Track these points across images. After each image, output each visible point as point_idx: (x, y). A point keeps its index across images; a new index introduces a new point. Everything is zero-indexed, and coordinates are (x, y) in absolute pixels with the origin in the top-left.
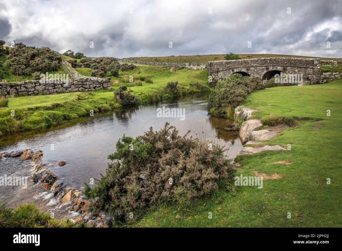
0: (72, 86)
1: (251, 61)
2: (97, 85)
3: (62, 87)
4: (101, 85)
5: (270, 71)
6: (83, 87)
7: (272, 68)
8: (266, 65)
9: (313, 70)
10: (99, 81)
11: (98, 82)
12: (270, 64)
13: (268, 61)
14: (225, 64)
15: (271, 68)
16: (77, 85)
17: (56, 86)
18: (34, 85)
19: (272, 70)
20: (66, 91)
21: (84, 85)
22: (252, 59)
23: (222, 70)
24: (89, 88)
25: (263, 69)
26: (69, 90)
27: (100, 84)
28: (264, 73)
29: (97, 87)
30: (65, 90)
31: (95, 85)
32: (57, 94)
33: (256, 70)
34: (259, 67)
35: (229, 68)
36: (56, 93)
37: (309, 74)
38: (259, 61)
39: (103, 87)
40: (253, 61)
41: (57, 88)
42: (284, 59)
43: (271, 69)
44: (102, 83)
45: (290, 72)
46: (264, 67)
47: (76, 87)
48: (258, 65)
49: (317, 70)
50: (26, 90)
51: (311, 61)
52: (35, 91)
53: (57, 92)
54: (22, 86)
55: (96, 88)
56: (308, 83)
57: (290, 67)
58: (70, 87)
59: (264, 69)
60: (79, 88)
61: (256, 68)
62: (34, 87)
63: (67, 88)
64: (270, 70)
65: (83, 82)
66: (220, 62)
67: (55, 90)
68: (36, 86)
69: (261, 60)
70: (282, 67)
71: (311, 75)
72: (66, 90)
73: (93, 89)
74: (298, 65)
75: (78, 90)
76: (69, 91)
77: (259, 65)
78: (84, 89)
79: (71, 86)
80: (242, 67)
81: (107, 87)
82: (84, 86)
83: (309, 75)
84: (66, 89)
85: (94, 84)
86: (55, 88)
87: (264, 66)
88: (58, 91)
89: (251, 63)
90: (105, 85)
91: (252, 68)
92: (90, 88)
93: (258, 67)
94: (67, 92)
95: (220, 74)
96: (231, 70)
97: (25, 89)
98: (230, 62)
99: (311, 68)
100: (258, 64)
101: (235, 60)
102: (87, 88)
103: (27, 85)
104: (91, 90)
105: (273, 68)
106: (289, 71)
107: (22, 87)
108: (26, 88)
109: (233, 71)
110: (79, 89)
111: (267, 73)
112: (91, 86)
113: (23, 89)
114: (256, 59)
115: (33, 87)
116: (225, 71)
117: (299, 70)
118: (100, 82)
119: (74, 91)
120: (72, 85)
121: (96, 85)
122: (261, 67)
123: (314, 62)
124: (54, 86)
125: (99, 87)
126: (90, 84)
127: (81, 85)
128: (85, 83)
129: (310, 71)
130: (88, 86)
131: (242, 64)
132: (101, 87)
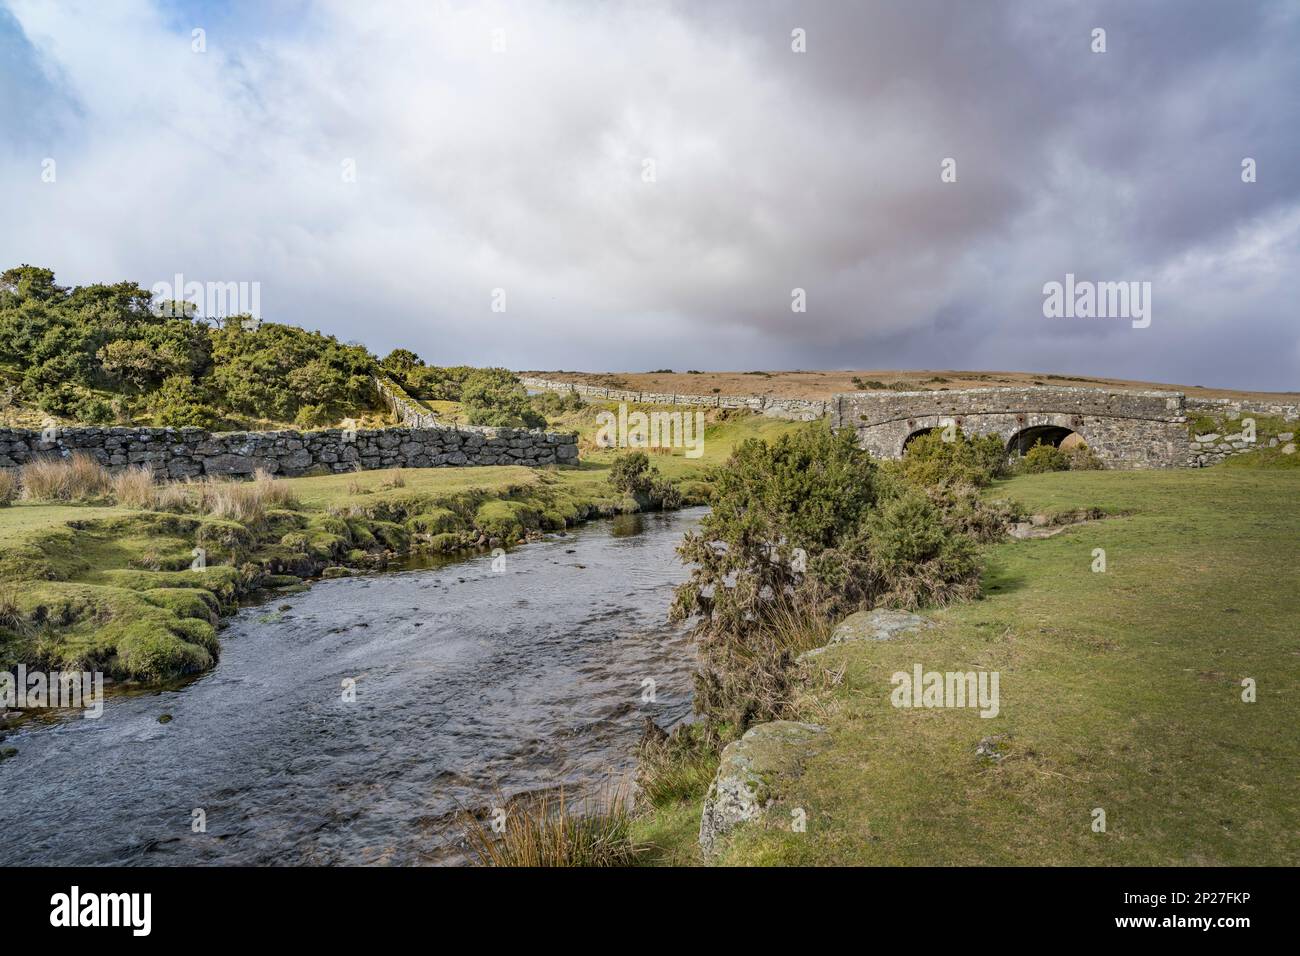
0: (483, 449)
1: (971, 396)
2: (544, 452)
3: (459, 449)
4: (552, 450)
5: (1030, 428)
6: (508, 455)
7: (1035, 418)
8: (1017, 408)
9: (1163, 425)
10: (549, 440)
11: (545, 441)
12: (1030, 407)
13: (1025, 398)
14: (888, 403)
15: (1032, 418)
16: (495, 447)
17: (446, 447)
18: (397, 440)
19: (1036, 424)
20: (469, 462)
21: (512, 448)
22: (972, 391)
23: (876, 422)
25: (1009, 420)
26: (475, 460)
28: (1012, 434)
29: (544, 456)
30: (466, 458)
31: (537, 451)
32: (447, 467)
33: (985, 424)
34: (997, 415)
35: (900, 416)
36: (444, 465)
37: (1153, 439)
38: (996, 395)
39: (558, 457)
40: (977, 396)
41: (449, 452)
42: (1074, 393)
43: (1033, 422)
44: (555, 446)
45: (1095, 431)
46: (1012, 416)
47: (492, 453)
48: (991, 408)
49: (1178, 427)
50: (378, 453)
51: (1156, 398)
52: (400, 458)
53: (447, 462)
54: (372, 440)
55: (540, 459)
56: (1150, 464)
57: (1094, 415)
58: (478, 453)
59: (1013, 420)
60: (498, 456)
61: (987, 416)
62: (398, 446)
64: (1031, 425)
65: (509, 439)
66: (871, 398)
67: (444, 457)
68: (402, 442)
69: (1002, 394)
70: (1070, 416)
71: (1160, 441)
72: (469, 458)
74: (1116, 408)
75: (496, 461)
76: (476, 463)
77: (994, 408)
80: (939, 413)
81: (566, 456)
82: (511, 452)
83: (1154, 442)
84: (470, 456)
86: (443, 452)
87: (1011, 413)
88: (450, 460)
89: (970, 401)
90: (562, 452)
91: (974, 419)
92: (524, 458)
93: (992, 416)
94: (471, 466)
95: (871, 434)
96: (906, 423)
97: (376, 448)
98: (903, 398)
99: (1158, 421)
100: (991, 406)
101: (917, 394)
103: (381, 440)
105: (1039, 419)
106: (1092, 428)
107: (370, 444)
108: (380, 447)
109: (912, 424)
111: (1023, 432)
112: (530, 453)
113: (373, 449)
114: (985, 390)
115: (395, 446)
116: (885, 425)
117: (1121, 424)
118: (550, 443)
119: (488, 463)
122: (1003, 415)
123: (1166, 402)
124: (441, 447)
125: (547, 456)
126: (527, 445)
127: (504, 449)
128: (514, 443)
129: (1157, 428)
130: (520, 451)
131: (942, 405)
132: (553, 457)
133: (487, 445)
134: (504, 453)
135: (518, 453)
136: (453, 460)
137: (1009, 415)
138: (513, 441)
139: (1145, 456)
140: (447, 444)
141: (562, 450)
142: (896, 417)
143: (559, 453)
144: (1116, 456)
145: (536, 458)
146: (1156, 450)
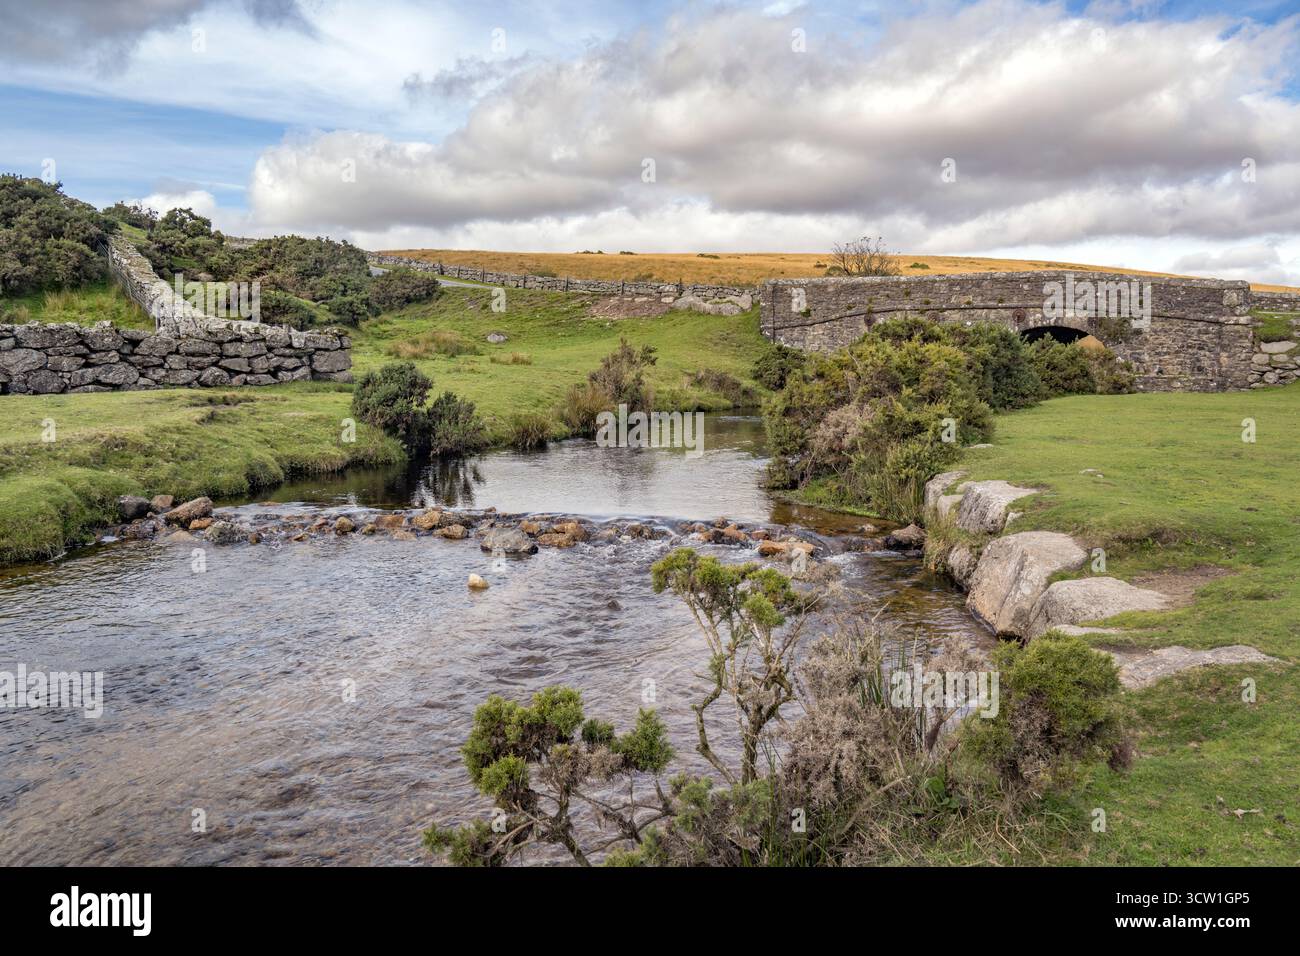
0: (170, 359)
1: (952, 283)
2: (289, 363)
3: (121, 360)
4: (304, 359)
5: (1031, 330)
6: (220, 367)
7: (1038, 316)
8: (1015, 303)
9: (1217, 327)
10: (295, 345)
11: (290, 346)
12: (1031, 300)
13: (1026, 287)
14: (838, 293)
15: (1034, 315)
16: (193, 355)
17: (94, 356)
19: (1039, 325)
20: (142, 381)
21: (228, 357)
23: (822, 320)
24: (247, 373)
25: (1002, 318)
26: (156, 377)
27: (300, 358)
29: (287, 370)
30: (137, 375)
31: (275, 361)
32: (96, 390)
34: (985, 310)
35: (853, 311)
36: (90, 387)
37: (1201, 348)
38: (985, 283)
39: (314, 372)
41: (100, 365)
43: (1035, 321)
44: (307, 355)
46: (1009, 313)
47: (189, 366)
49: (1236, 332)
53: (97, 382)
55: (280, 374)
56: (1194, 383)
58: (161, 366)
59: (1007, 317)
60: (201, 369)
61: (972, 312)
63: (146, 368)
64: (1031, 325)
65: (220, 343)
66: (816, 285)
67: (90, 373)
69: (991, 279)
71: (1210, 351)
72: (142, 375)
73: (269, 379)
75: (197, 379)
76: (157, 382)
77: (982, 301)
78: (225, 374)
79: (164, 358)
80: (907, 307)
81: (327, 370)
82: (224, 362)
83: (1202, 352)
84: (144, 371)
85: (271, 355)
86: (87, 365)
87: (1005, 308)
88: (101, 378)
89: (951, 290)
90: (321, 363)
91: (955, 316)
92: (251, 373)
93: (979, 311)
94: (147, 387)
95: (814, 336)
96: (861, 320)
98: (858, 286)
99: (1209, 321)
100: (980, 298)
101: (878, 279)
102: (238, 373)
104: (258, 384)
109: (869, 322)
110: (200, 376)
112: (260, 364)
116: (835, 323)
118: (299, 348)
119: (181, 382)
120: (171, 353)
121: (282, 359)
122: (994, 312)
123: (1223, 295)
124: (84, 356)
125: (296, 369)
126: (254, 353)
127: (213, 358)
128: (230, 349)
129: (1207, 332)
130: (244, 362)
131: (913, 296)
132: (303, 371)
133: (177, 352)
134: (215, 364)
135: (240, 364)
136: (110, 378)
137: (1002, 311)
138: (227, 346)
139: (1188, 371)
140: (95, 352)
141: (322, 359)
142: (848, 312)
143: (316, 365)
144: (1146, 372)
145: (274, 372)
146: (1206, 363)
